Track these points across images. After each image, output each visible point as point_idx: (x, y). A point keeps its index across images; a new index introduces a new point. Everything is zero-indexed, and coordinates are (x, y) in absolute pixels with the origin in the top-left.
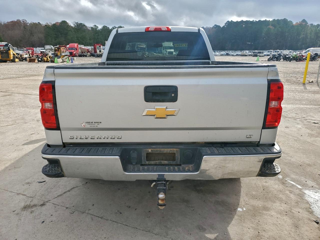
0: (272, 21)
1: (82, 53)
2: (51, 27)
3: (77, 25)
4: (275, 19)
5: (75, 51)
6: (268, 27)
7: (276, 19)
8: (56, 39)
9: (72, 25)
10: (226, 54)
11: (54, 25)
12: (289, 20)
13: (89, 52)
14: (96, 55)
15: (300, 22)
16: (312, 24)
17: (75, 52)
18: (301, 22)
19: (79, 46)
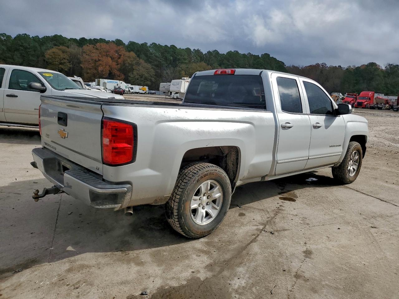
1: (377, 104)
2: (352, 71)
3: (390, 68)
5: (366, 101)
8: (355, 86)
9: (384, 68)
11: (358, 68)
13: (388, 103)
14: (395, 108)
17: (365, 103)
19: (376, 95)
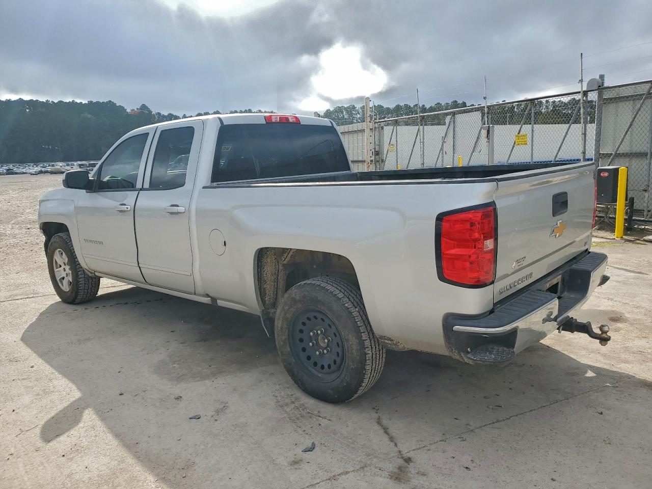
0: (86, 103)
4: (91, 102)
6: (82, 115)
7: (94, 101)
10: (5, 171)
12: (117, 105)
15: (137, 109)
16: (159, 114)
18: (140, 109)
